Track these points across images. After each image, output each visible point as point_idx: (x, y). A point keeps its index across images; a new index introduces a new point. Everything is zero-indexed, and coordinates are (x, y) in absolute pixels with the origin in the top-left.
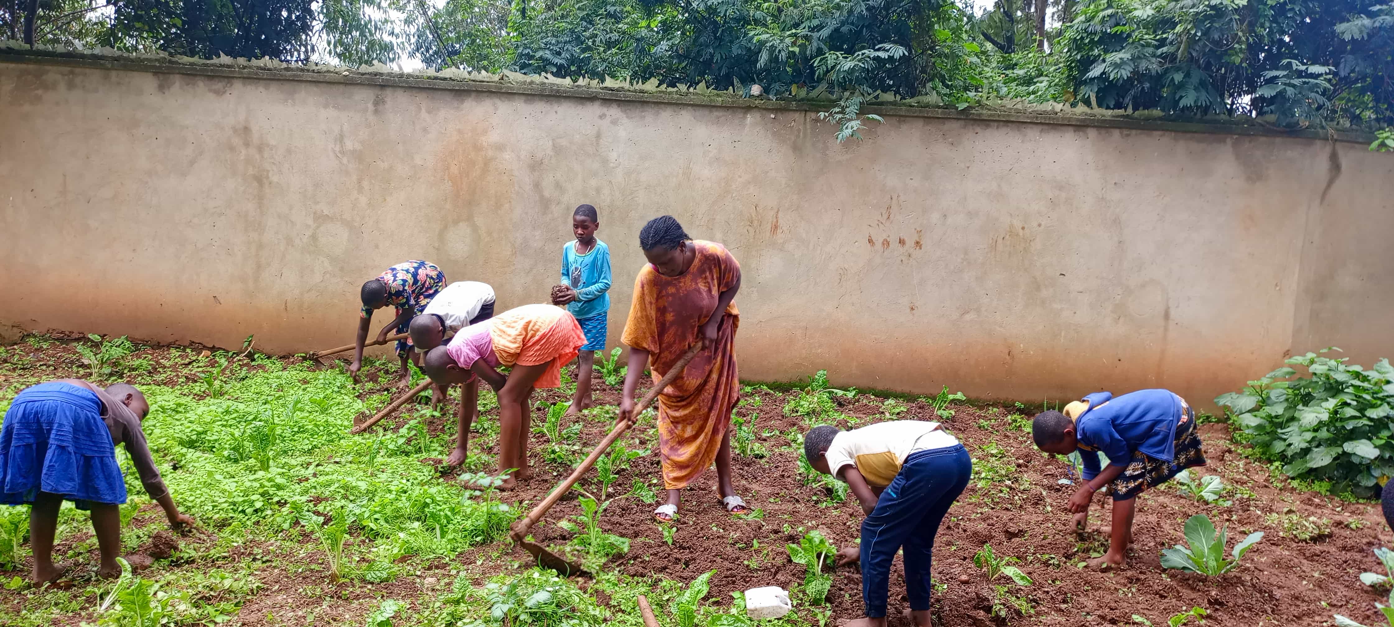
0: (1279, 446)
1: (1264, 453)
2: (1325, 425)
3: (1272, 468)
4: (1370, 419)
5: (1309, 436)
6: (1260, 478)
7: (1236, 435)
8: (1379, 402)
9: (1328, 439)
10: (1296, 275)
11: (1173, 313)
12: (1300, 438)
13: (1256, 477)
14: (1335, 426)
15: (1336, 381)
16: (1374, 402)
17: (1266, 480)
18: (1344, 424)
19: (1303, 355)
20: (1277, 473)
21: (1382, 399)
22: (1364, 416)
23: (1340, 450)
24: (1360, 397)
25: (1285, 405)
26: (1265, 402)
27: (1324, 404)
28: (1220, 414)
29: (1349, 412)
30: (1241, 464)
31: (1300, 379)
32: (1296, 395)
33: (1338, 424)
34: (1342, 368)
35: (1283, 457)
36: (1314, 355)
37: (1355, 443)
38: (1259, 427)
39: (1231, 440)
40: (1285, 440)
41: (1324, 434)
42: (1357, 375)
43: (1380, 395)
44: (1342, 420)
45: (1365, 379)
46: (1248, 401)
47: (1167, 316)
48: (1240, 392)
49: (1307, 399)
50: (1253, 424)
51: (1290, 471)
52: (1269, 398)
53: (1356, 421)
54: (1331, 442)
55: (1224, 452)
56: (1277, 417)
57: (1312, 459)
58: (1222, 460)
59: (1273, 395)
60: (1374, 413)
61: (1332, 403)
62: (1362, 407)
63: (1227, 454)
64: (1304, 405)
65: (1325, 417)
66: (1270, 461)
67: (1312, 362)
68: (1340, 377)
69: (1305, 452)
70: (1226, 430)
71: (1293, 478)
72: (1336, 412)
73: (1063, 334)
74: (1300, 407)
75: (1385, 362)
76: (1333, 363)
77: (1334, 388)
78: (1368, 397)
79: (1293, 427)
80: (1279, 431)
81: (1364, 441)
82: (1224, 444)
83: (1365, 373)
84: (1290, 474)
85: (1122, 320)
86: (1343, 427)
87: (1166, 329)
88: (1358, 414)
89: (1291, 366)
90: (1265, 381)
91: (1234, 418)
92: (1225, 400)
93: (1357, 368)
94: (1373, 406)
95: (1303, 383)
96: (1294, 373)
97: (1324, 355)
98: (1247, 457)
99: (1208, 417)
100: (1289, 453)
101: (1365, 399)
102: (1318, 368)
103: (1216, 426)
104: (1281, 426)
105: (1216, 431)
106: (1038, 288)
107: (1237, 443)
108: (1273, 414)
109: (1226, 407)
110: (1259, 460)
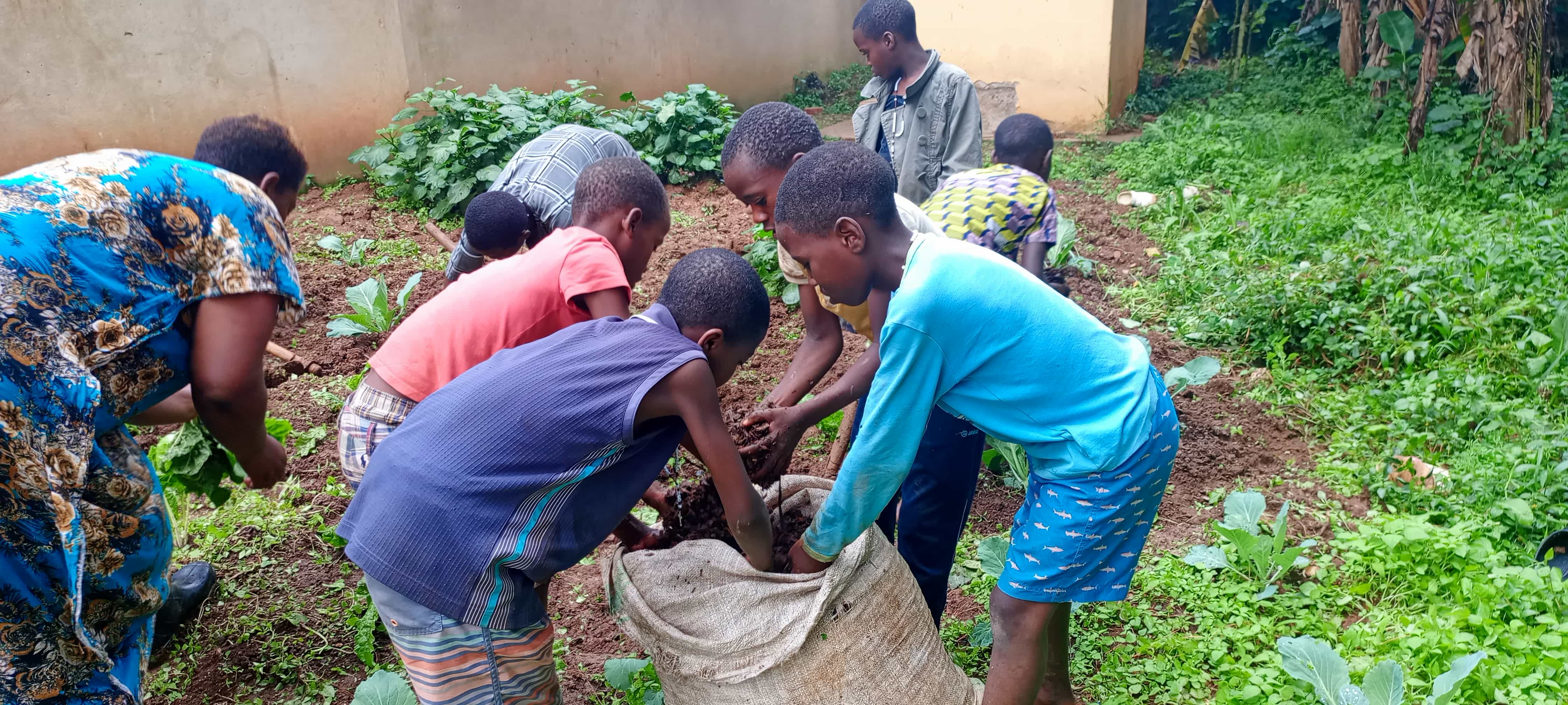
0: (420, 192)
1: (408, 203)
2: (456, 158)
3: (419, 215)
4: (494, 144)
5: (444, 172)
6: (410, 227)
7: (379, 191)
8: (497, 126)
9: (462, 172)
10: (397, 10)
11: (279, 67)
12: (437, 177)
13: (406, 228)
14: (465, 158)
15: (457, 112)
16: (493, 126)
17: (416, 228)
18: (472, 153)
19: (421, 90)
20: (425, 219)
21: (499, 122)
22: (488, 142)
23: (474, 181)
24: (481, 124)
25: (417, 147)
26: (398, 149)
27: (450, 137)
28: (358, 173)
29: (474, 140)
30: (389, 218)
31: (424, 117)
32: (424, 136)
33: (467, 155)
34: (458, 98)
35: (427, 203)
36: (431, 90)
37: (486, 170)
38: (398, 177)
39: (375, 197)
40: (424, 184)
41: (457, 167)
42: (473, 103)
43: (497, 119)
44: (469, 149)
45: (481, 106)
46: (381, 152)
47: (273, 72)
48: (371, 144)
49: (435, 137)
50: (391, 174)
51: (436, 213)
52: (400, 144)
53: (482, 148)
54: (466, 174)
55: (370, 210)
56: (412, 161)
57: (453, 195)
58: (370, 218)
59: (403, 140)
60: (494, 137)
61: (457, 135)
62: (484, 133)
63: (374, 212)
64: (433, 143)
65: (454, 149)
66: (417, 209)
67: (431, 96)
68: (460, 106)
69: (445, 190)
70: (368, 189)
71: (440, 221)
72: (463, 143)
73: (152, 110)
74: (430, 145)
75: (495, 87)
76: (449, 94)
77: (456, 120)
78: (486, 122)
79: (429, 168)
80: (417, 174)
81: (492, 166)
82: (369, 202)
83: (479, 99)
84: (437, 217)
85: (221, 82)
86: (472, 157)
87: (276, 87)
88: (481, 141)
89: (411, 104)
90: (392, 127)
91: (371, 173)
92: (358, 157)
93: (472, 95)
94: (493, 130)
95: (428, 121)
96: (416, 112)
97: (442, 87)
98: (393, 211)
99: (347, 180)
100: (431, 196)
101: (485, 125)
102: (438, 101)
103: (357, 187)
104: (418, 169)
105: (358, 192)
106: (100, 55)
107: (381, 199)
108: (408, 159)
109: (362, 164)
110: (406, 210)
